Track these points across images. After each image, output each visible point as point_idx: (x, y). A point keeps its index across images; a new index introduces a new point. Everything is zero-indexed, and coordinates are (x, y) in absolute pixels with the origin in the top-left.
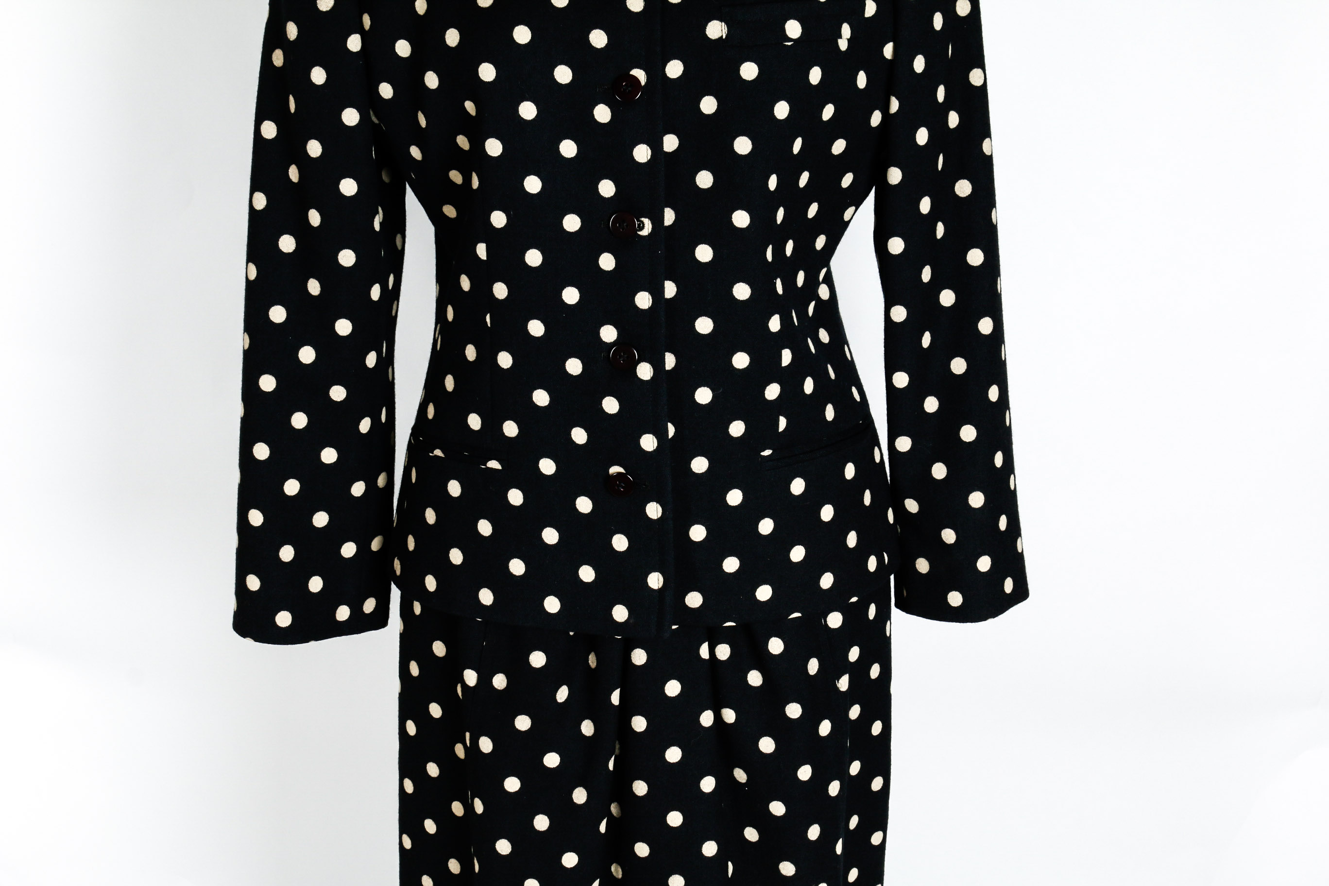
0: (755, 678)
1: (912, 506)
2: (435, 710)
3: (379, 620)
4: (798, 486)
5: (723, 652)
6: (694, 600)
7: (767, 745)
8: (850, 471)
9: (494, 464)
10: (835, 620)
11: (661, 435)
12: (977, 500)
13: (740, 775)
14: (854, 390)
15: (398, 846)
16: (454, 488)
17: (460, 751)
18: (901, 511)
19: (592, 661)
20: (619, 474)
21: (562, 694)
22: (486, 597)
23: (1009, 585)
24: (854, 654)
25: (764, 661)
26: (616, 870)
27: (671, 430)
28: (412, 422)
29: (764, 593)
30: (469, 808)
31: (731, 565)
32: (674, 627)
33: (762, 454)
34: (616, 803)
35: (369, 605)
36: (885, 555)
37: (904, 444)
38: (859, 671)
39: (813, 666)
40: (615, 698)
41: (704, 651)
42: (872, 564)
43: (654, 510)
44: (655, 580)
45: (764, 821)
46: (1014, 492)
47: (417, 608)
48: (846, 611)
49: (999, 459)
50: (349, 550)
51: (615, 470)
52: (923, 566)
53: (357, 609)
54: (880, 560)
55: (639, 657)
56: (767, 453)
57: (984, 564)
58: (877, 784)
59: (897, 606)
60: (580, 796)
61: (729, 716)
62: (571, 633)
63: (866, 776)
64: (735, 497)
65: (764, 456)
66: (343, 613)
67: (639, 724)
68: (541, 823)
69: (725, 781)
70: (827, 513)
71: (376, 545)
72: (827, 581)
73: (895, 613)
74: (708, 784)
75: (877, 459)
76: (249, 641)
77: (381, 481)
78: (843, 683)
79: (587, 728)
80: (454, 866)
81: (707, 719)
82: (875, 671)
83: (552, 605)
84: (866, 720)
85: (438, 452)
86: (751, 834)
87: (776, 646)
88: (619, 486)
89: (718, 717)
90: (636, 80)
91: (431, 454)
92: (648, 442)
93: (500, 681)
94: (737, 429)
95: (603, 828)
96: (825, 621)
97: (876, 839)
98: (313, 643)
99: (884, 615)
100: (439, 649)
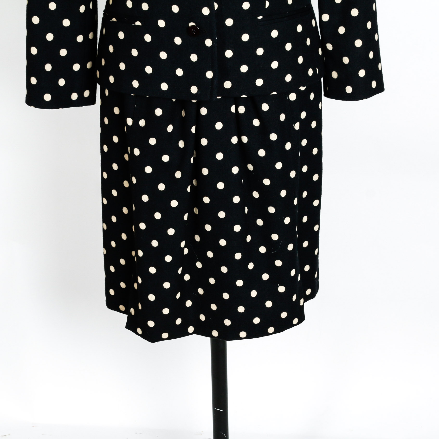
0: (256, 123)
1: (330, 47)
2: (116, 139)
3: (91, 101)
4: (275, 34)
5: (242, 110)
6: (228, 85)
7: (262, 153)
8: (299, 28)
9: (138, 23)
10: (293, 97)
11: (211, 8)
12: (358, 43)
13: (250, 167)
15: (101, 204)
16: (121, 35)
17: (126, 157)
18: (325, 49)
19: (183, 114)
20: (193, 26)
21: (170, 128)
22: (135, 84)
23: (374, 84)
24: (303, 115)
25: (260, 115)
26: (196, 211)
27: (216, 6)
29: (259, 82)
30: (130, 182)
31: (244, 69)
32: (218, 98)
33: (258, 18)
34: (195, 180)
35: (87, 94)
36: (317, 69)
37: (326, 18)
38: (305, 123)
39: (282, 117)
40: (193, 130)
41: (233, 109)
42: (310, 72)
43: (208, 43)
44: (209, 75)
45: (261, 188)
46: (378, 41)
47: (107, 93)
48: (298, 93)
49: (369, 25)
50: (76, 67)
51: (191, 24)
52: (335, 75)
53: (81, 95)
54: (314, 71)
55: (204, 111)
56: (260, 18)
57: (362, 73)
58: (316, 177)
59: (325, 95)
60: (178, 175)
61: (245, 139)
62: (174, 100)
63: (310, 173)
64: (245, 38)
65: (259, 19)
66: (74, 96)
67: (204, 142)
68: (162, 187)
69: (243, 169)
70: (288, 47)
71: (89, 65)
72: (288, 78)
73: (324, 98)
74: (235, 170)
75: (314, 25)
76: (32, 108)
77: (91, 36)
78: (297, 126)
79: (181, 144)
80: (125, 210)
81: (235, 140)
82: (314, 124)
83: (164, 86)
84: (310, 147)
85: (114, 19)
86: (256, 195)
87: (265, 107)
88: (193, 31)
89: (240, 140)
91: (111, 21)
92: (206, 11)
93: (142, 123)
94: (246, 6)
95: (189, 189)
96: (288, 97)
97: (316, 203)
98: (61, 109)
99: (318, 99)
100: (116, 111)
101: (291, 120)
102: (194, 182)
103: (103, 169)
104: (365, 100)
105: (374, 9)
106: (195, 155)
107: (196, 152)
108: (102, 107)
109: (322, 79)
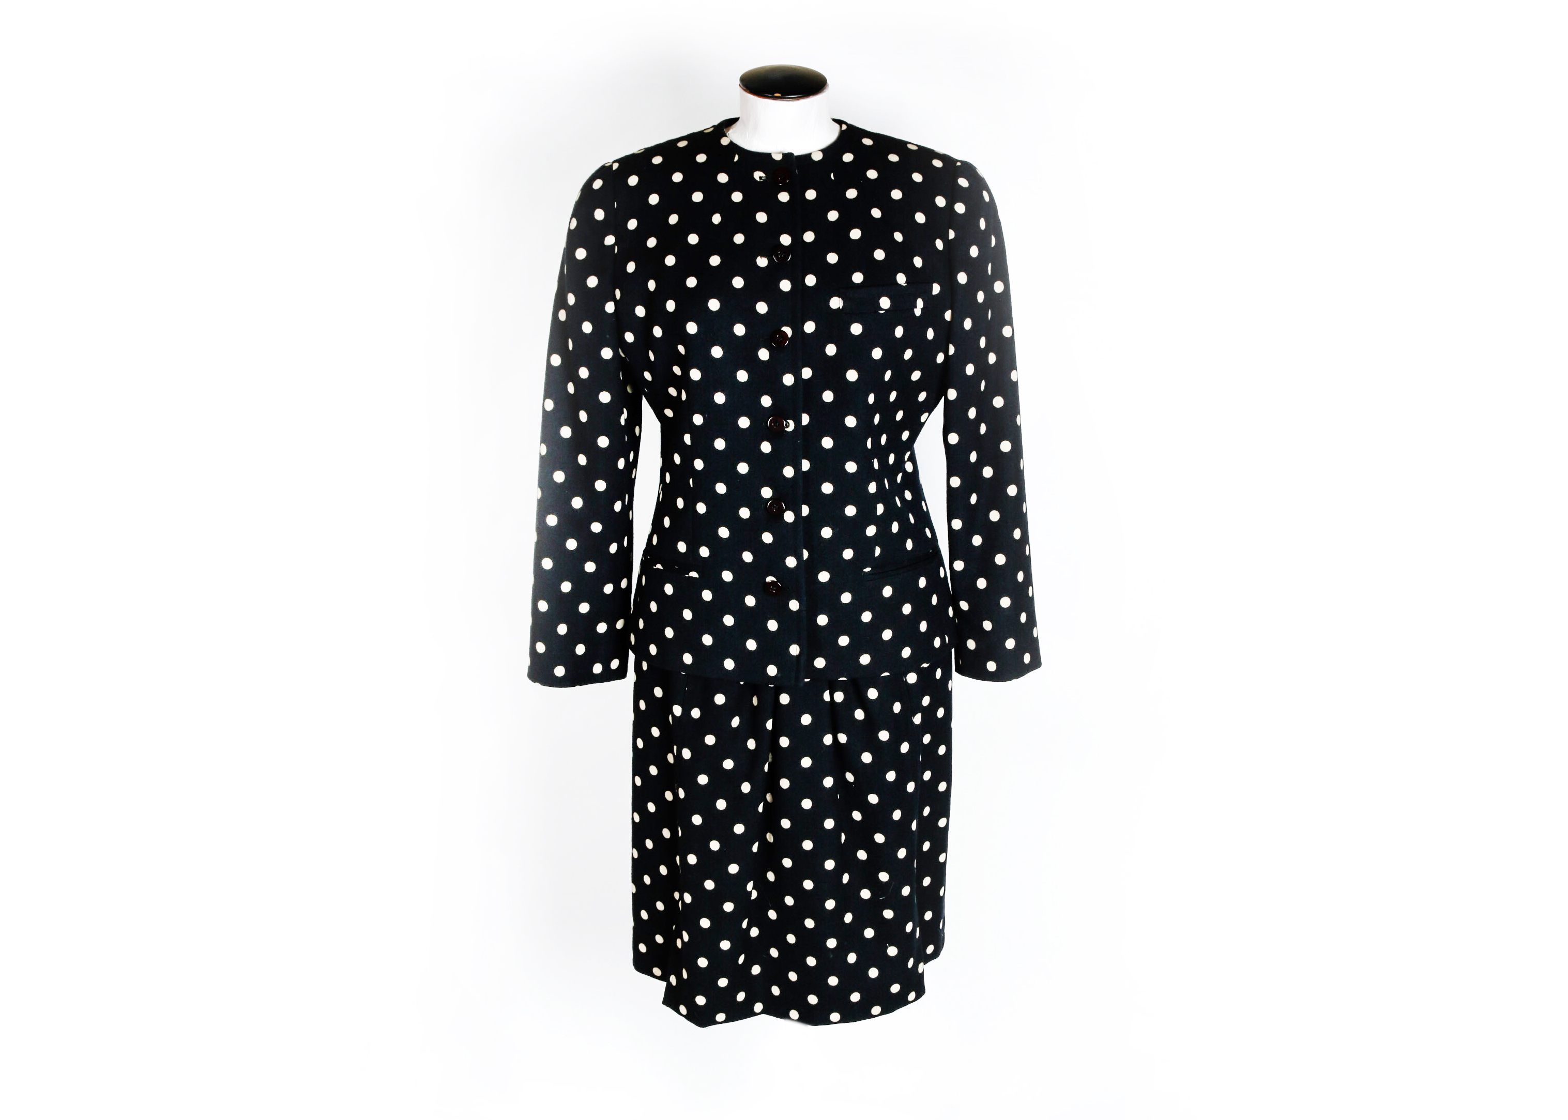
0: (859, 715)
1: (964, 606)
2: (655, 732)
3: (621, 673)
4: (887, 592)
5: (839, 697)
6: (820, 663)
7: (867, 758)
8: (922, 582)
9: (694, 574)
10: (912, 678)
11: (799, 557)
12: (1005, 602)
13: (850, 777)
14: (927, 531)
15: (631, 821)
16: (669, 589)
17: (670, 758)
18: (957, 609)
19: (755, 701)
20: (773, 582)
21: (736, 722)
22: (688, 659)
23: (1027, 658)
24: (926, 701)
25: (865, 704)
26: (770, 838)
27: (806, 554)
28: (644, 547)
29: (865, 659)
30: (676, 795)
31: (844, 641)
32: (806, 680)
33: (864, 570)
34: (770, 794)
35: (615, 664)
36: (946, 637)
37: (959, 565)
38: (929, 713)
39: (897, 707)
40: (769, 725)
41: (826, 696)
42: (937, 642)
43: (794, 605)
44: (794, 650)
45: (865, 807)
46: (1032, 599)
47: (645, 666)
48: (920, 672)
49: (1020, 577)
50: (602, 628)
51: (770, 579)
52: (971, 644)
53: (606, 666)
54: (943, 640)
55: (785, 699)
56: (868, 570)
57: (1010, 644)
58: (942, 787)
59: (956, 671)
60: (746, 788)
61: (843, 738)
62: (742, 683)
63: (935, 781)
64: (846, 598)
65: (865, 572)
66: (598, 668)
67: (784, 742)
68: (721, 805)
69: (840, 780)
70: (907, 609)
71: (620, 624)
72: (906, 653)
73: (955, 674)
74: (828, 782)
75: (942, 575)
76: (537, 685)
77: (624, 584)
78: (917, 719)
79: (751, 744)
80: (666, 833)
81: (828, 740)
82: (941, 713)
83: (729, 664)
84: (934, 744)
85: (659, 566)
86: (857, 816)
87: (873, 694)
88: (772, 589)
89: (835, 739)
90: (785, 334)
91: (654, 567)
92: (791, 562)
93: (696, 713)
94: (848, 554)
95: (760, 809)
96: (906, 679)
97: (942, 823)
98: (578, 687)
99: (947, 676)
100: (658, 692)
101: (908, 711)
102: (769, 797)
103: (635, 772)
104: (1014, 681)
105: (1027, 554)
106: (770, 760)
107: (772, 755)
108: (636, 685)
109: (953, 651)
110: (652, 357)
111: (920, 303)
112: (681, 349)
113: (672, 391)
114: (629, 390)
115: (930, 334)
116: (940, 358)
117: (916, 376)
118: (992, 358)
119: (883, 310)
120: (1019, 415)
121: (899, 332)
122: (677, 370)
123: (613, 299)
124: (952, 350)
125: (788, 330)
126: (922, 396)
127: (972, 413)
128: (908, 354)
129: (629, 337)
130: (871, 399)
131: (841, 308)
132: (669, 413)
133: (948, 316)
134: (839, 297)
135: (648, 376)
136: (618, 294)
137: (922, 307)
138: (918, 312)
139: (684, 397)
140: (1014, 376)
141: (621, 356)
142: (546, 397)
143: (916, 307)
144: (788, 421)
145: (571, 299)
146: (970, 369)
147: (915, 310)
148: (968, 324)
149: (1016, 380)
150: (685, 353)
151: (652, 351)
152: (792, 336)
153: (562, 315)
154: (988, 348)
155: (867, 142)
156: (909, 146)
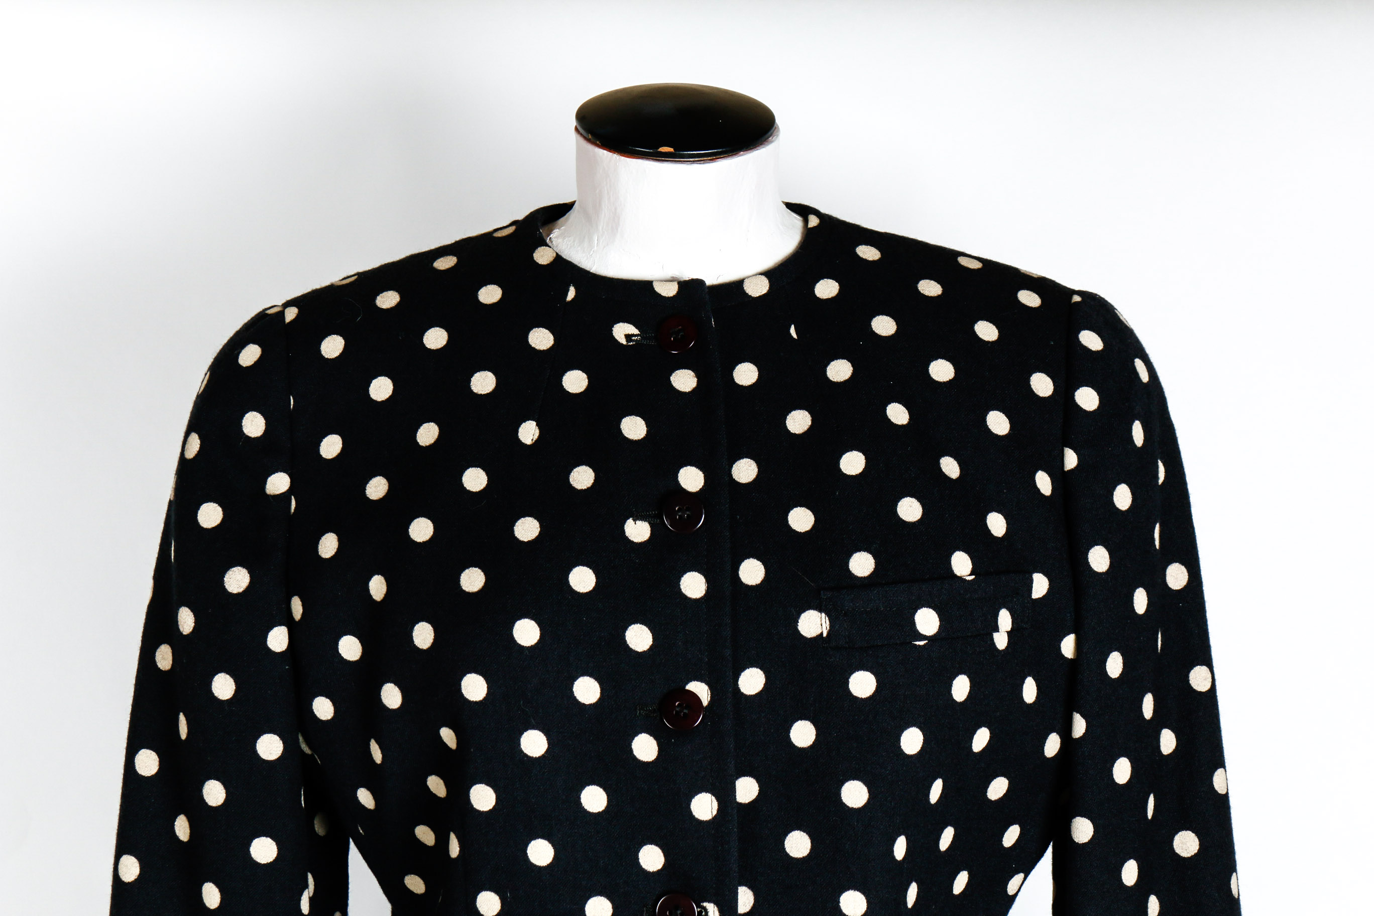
90: (695, 698)
110: (377, 755)
111: (1005, 620)
112: (448, 735)
113: (425, 834)
114: (319, 829)
115: (1030, 691)
116: (1052, 745)
117: (998, 788)
118: (1168, 742)
119: (922, 637)
120: (1234, 874)
121: (961, 688)
122: (436, 785)
123: (287, 619)
124: (1079, 726)
125: (700, 690)
126: (1011, 836)
127: (1130, 873)
128: (981, 739)
129: (323, 708)
130: (900, 848)
131: (825, 635)
132: (415, 884)
133: (1068, 646)
134: (820, 611)
135: (365, 797)
136: (297, 607)
137: (1009, 629)
138: (1001, 641)
139: (454, 849)
140: (1219, 781)
141: (302, 751)
142: (121, 850)
143: (997, 630)
144: (705, 904)
145: (186, 620)
146: (1122, 771)
147: (996, 636)
148: (1115, 665)
149: (1224, 792)
150: (458, 744)
151: (377, 742)
152: (710, 703)
153: (164, 658)
154: (1161, 720)
155: (868, 253)
156: (963, 261)
